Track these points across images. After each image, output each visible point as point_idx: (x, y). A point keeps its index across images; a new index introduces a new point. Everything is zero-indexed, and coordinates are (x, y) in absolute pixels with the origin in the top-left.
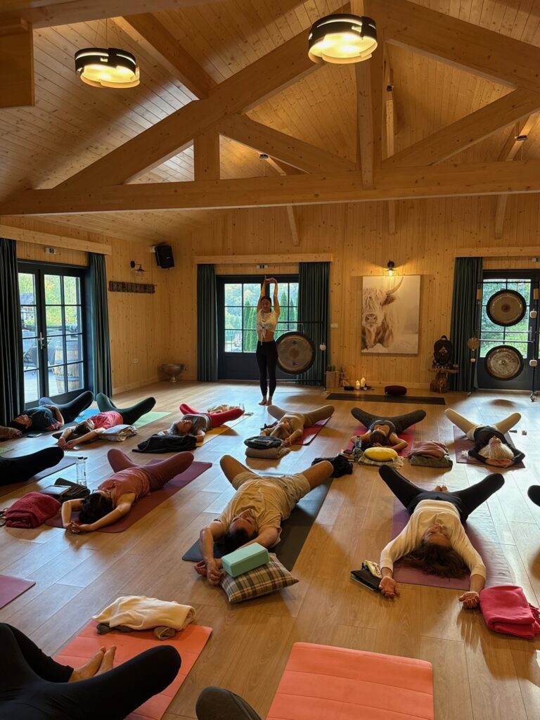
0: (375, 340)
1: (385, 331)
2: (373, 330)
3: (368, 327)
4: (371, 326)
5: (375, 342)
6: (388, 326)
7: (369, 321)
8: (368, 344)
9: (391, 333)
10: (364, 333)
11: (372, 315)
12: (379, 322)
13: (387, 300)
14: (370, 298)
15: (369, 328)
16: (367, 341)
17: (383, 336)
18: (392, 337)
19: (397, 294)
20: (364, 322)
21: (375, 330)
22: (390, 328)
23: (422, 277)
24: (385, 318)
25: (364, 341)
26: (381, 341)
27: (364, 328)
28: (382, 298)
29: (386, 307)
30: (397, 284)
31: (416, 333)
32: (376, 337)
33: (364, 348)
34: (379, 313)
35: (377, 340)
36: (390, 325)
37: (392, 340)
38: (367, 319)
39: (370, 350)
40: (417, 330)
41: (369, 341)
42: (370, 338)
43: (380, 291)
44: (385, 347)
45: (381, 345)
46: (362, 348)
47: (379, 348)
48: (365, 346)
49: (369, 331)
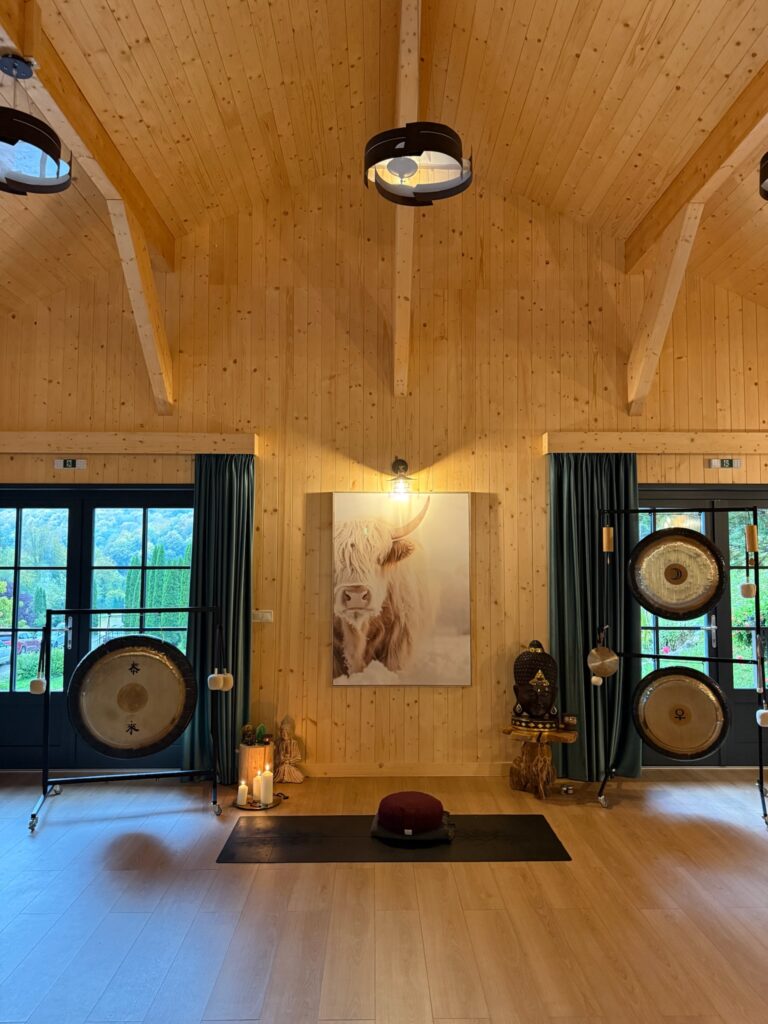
0: (367, 652)
1: (390, 629)
2: (362, 625)
3: (347, 617)
4: (356, 616)
5: (367, 658)
6: (397, 617)
7: (350, 604)
8: (349, 662)
9: (405, 632)
10: (338, 634)
11: (357, 589)
12: (377, 605)
13: (393, 550)
14: (352, 545)
15: (351, 621)
16: (347, 655)
17: (385, 641)
18: (409, 643)
19: (418, 539)
20: (338, 608)
21: (368, 626)
22: (403, 620)
23: (474, 496)
24: (390, 596)
25: (338, 655)
26: (381, 652)
27: (340, 619)
28: (383, 546)
29: (391, 568)
30: (415, 514)
31: (465, 634)
32: (368, 643)
33: (339, 675)
34: (376, 585)
35: (372, 652)
36: (402, 615)
37: (409, 653)
38: (346, 598)
39: (356, 679)
40: (467, 626)
41: (353, 656)
42: (355, 646)
43: (376, 529)
44: (390, 669)
45: (381, 665)
46: (336, 674)
47: (377, 673)
48: (341, 667)
49: (352, 629)
